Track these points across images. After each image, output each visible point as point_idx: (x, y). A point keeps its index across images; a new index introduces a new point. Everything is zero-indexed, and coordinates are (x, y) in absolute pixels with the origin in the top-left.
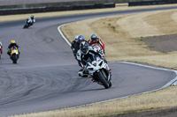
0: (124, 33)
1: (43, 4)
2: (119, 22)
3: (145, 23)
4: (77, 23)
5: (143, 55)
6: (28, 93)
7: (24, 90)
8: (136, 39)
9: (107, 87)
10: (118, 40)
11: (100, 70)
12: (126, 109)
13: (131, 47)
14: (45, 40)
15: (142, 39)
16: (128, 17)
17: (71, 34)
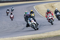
2: (54, 5)
4: (40, 5)
6: (23, 29)
7: (22, 28)
12: (57, 34)
16: (58, 3)
17: (38, 9)
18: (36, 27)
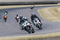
2: (58, 9)
4: (44, 9)
9: (30, 33)
10: (58, 15)
18: (40, 27)
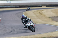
0: (44, 15)
1: (18, 5)
3: (51, 12)
5: (50, 22)
8: (48, 17)
11: (31, 26)
13: (46, 20)
14: (18, 16)
15: (50, 17)
16: (46, 10)
